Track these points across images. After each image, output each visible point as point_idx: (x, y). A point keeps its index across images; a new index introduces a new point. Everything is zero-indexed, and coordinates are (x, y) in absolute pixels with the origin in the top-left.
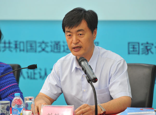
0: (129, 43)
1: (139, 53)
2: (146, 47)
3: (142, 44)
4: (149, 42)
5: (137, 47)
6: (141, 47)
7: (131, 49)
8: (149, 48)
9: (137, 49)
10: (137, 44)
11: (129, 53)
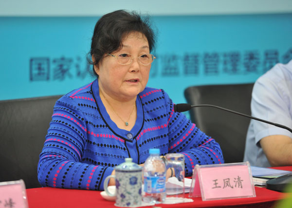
0: (31, 60)
1: (48, 79)
2: (61, 66)
3: (55, 61)
4: (67, 56)
5: (44, 66)
6: (53, 66)
7: (35, 72)
8: (65, 67)
9: (46, 71)
10: (45, 62)
11: (31, 79)
